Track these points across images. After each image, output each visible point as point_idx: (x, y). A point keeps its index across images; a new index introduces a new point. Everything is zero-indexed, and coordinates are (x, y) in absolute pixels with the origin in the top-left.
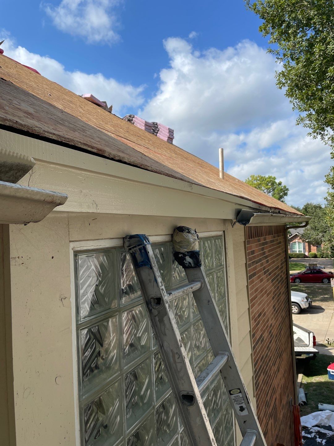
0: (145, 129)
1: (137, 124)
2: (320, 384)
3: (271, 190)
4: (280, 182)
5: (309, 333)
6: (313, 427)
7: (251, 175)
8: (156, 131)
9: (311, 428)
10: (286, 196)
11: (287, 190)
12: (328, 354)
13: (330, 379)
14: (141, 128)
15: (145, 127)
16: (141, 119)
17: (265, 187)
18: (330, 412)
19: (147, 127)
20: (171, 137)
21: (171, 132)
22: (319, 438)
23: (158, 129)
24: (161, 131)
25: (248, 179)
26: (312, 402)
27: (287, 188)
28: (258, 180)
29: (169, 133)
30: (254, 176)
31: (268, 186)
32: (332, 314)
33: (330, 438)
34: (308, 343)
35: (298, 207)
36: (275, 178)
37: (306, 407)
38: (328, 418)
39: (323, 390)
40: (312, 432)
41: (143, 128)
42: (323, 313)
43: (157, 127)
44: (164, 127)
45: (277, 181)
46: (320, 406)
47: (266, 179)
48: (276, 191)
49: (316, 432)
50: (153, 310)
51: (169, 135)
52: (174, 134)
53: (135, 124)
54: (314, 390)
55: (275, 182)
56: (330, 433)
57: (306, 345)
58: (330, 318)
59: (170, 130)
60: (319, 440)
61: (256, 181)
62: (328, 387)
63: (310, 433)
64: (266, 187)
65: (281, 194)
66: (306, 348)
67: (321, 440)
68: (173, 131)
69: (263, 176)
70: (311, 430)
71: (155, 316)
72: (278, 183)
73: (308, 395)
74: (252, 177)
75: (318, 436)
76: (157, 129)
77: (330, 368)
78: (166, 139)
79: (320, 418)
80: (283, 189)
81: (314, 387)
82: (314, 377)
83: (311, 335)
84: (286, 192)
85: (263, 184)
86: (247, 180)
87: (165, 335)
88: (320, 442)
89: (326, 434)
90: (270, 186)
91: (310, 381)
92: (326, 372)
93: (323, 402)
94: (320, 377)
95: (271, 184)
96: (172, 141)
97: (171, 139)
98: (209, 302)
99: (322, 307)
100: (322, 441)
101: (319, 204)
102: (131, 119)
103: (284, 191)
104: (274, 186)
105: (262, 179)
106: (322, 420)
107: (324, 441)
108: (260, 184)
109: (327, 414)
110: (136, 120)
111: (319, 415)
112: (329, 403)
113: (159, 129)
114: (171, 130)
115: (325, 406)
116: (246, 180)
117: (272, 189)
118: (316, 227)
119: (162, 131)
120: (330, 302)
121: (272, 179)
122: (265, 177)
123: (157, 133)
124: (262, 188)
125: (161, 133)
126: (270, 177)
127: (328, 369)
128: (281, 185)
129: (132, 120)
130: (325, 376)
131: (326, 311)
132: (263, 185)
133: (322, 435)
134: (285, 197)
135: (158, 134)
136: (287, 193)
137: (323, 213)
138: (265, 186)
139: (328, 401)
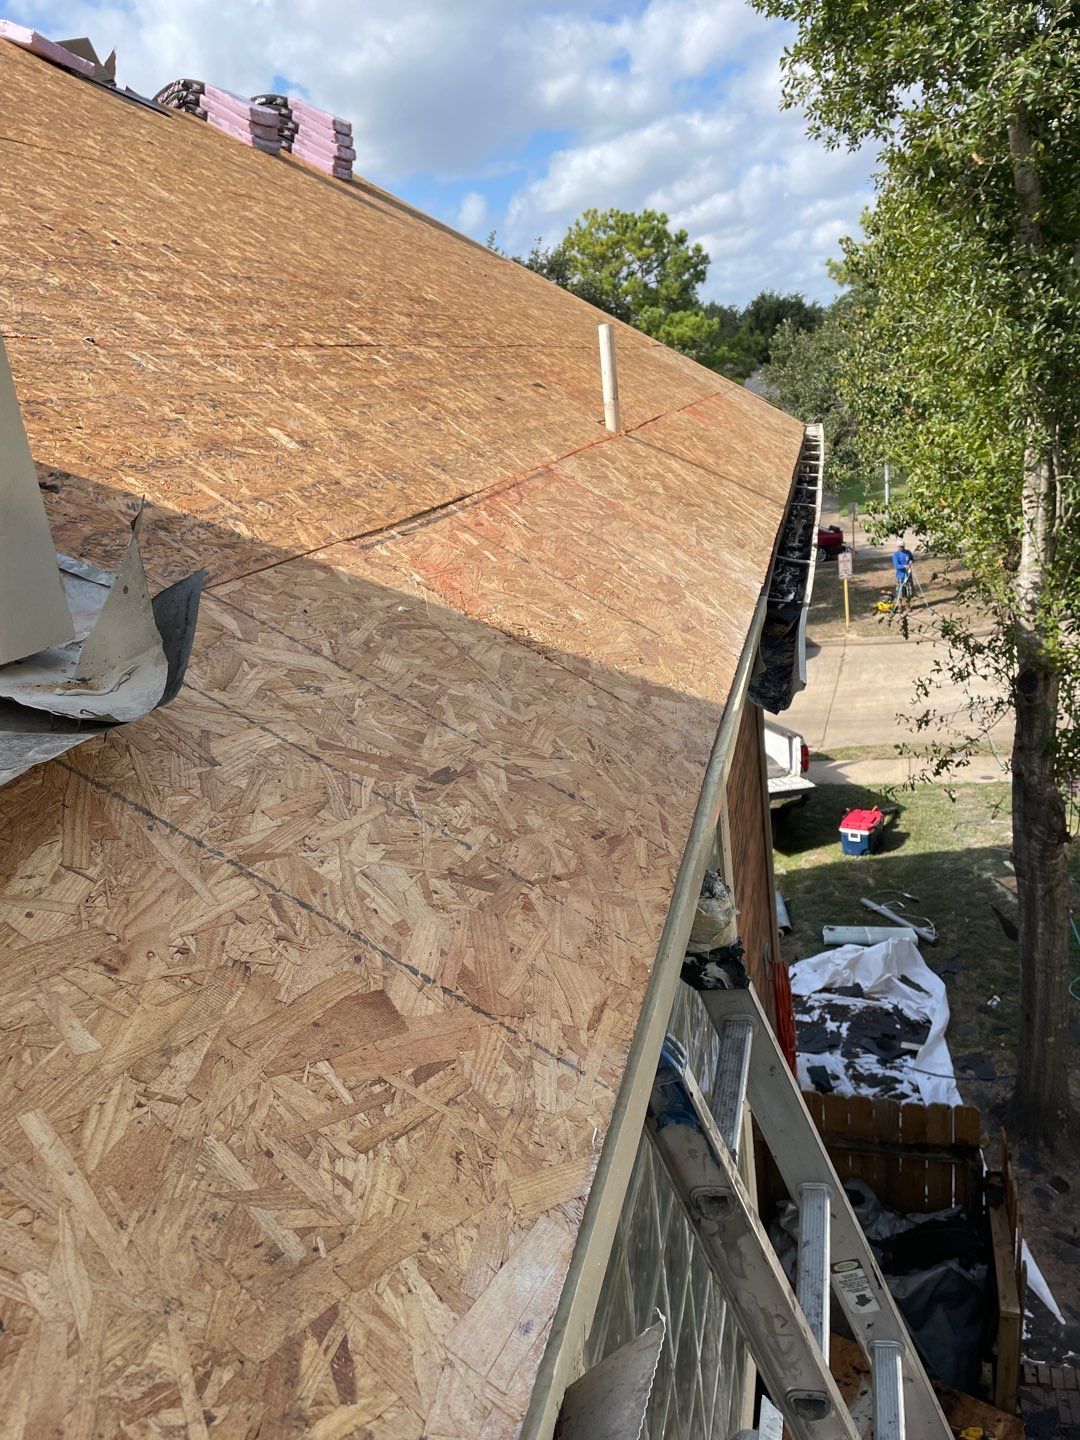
0: (253, 142)
1: (220, 120)
2: (822, 873)
3: (655, 264)
4: (681, 232)
5: (790, 739)
6: (815, 992)
7: (585, 211)
8: (286, 133)
9: (809, 997)
10: (700, 283)
11: (705, 259)
12: (835, 782)
13: (846, 853)
14: (236, 135)
15: (252, 132)
16: (233, 96)
17: (634, 252)
18: (857, 950)
19: (258, 131)
20: (346, 154)
21: (342, 132)
22: (832, 1020)
23: (293, 123)
24: (306, 134)
25: (577, 224)
26: (806, 925)
27: (704, 253)
28: (612, 228)
29: (337, 140)
30: (595, 212)
31: (645, 250)
32: (839, 659)
33: (860, 1015)
34: (786, 766)
35: (730, 307)
36: (664, 220)
37: (791, 939)
38: (853, 965)
39: (831, 888)
40: (812, 1008)
41: (246, 137)
42: (817, 658)
43: (290, 118)
44: (316, 118)
45: (673, 228)
46: (828, 935)
47: (636, 224)
48: (669, 265)
49: (823, 1007)
50: (704, 1222)
51: (339, 149)
52: (352, 139)
53: (212, 120)
54: (809, 890)
55: (665, 232)
56: (859, 1004)
57: (783, 770)
58: (837, 672)
59: (339, 128)
60: (831, 1026)
61: (605, 232)
62: (843, 878)
63: (809, 1010)
64: (640, 254)
65: (686, 277)
66: (782, 779)
67: (838, 1024)
68: (349, 127)
69: (629, 213)
70: (810, 1003)
71: (712, 1235)
72: (674, 238)
73: (793, 906)
74: (591, 215)
75: (828, 1016)
76: (290, 125)
77: (847, 826)
78: (326, 165)
79: (831, 968)
80: (691, 258)
81: (808, 883)
82: (804, 854)
83: (797, 742)
84: (700, 267)
85: (625, 242)
86: (574, 227)
87: (744, 1277)
88: (835, 1029)
89: (848, 1007)
90: (652, 250)
91: (794, 868)
92: (837, 837)
93: (834, 921)
94: (819, 850)
95: (654, 241)
96: (349, 169)
97: (344, 162)
98: (772, 1069)
99: (814, 640)
100: (839, 1027)
101: (796, 297)
102: (191, 97)
103: (695, 266)
104: (663, 247)
105: (625, 224)
106: (836, 973)
107: (845, 1025)
108: (618, 242)
109: (850, 956)
110: (213, 103)
111: (828, 960)
112: (849, 922)
113: (297, 126)
114: (342, 124)
115: (841, 932)
116: (570, 229)
117: (656, 260)
118: (797, 398)
119: (311, 133)
120: (834, 623)
121: (656, 222)
122: (633, 214)
123: (291, 140)
124: (623, 255)
125: (306, 141)
126: (649, 217)
127: (842, 830)
128: (686, 244)
129: (197, 103)
130: (833, 846)
131: (824, 651)
132: (629, 245)
133: (839, 1013)
134: (699, 286)
135: (295, 146)
136: (703, 273)
137: (822, 348)
138: (633, 248)
139: (845, 916)
